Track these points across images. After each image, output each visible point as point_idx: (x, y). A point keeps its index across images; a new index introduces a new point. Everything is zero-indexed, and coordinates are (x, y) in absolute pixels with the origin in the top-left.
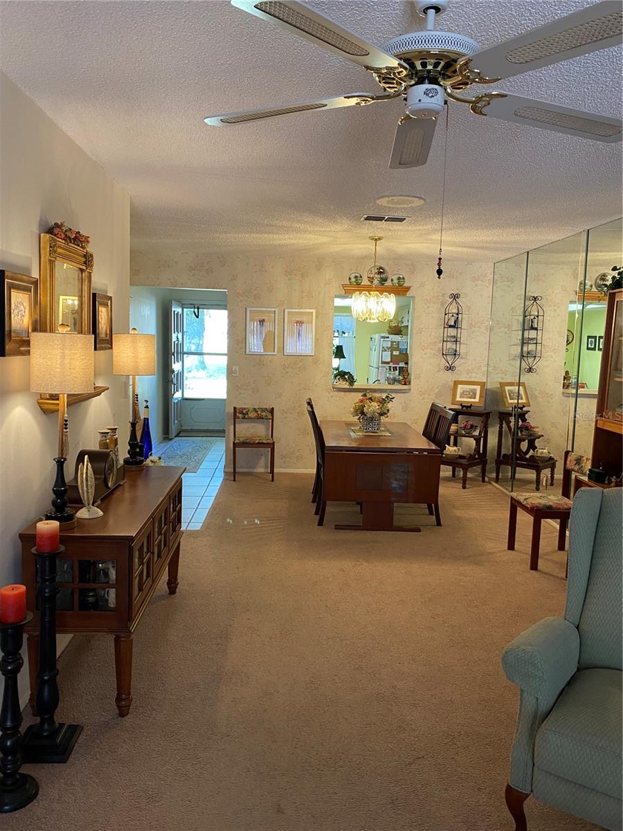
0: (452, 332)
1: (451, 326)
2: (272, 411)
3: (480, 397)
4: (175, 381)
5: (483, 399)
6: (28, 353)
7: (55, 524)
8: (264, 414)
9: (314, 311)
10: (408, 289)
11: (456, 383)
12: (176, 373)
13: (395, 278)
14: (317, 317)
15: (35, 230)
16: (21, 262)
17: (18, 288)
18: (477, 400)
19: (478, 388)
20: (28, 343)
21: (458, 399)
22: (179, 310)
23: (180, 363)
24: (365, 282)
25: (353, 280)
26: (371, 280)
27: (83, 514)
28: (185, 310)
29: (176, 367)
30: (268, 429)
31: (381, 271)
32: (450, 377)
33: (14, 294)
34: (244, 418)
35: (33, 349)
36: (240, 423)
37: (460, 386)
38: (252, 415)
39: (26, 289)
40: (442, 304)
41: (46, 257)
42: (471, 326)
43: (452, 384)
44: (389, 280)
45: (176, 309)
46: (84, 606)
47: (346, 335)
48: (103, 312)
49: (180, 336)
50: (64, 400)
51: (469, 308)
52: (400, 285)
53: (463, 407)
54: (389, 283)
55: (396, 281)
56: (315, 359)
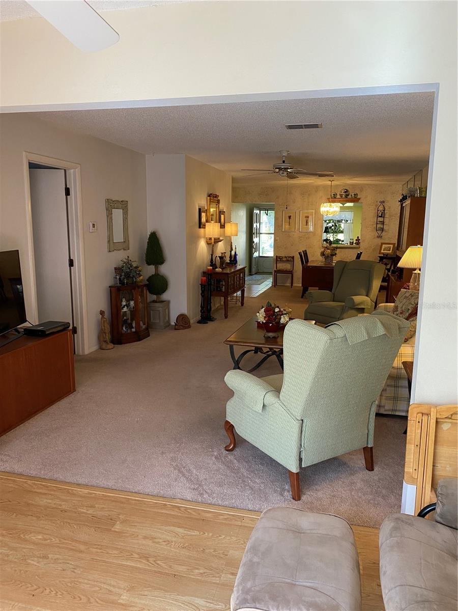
0: (381, 219)
1: (380, 217)
2: (293, 257)
3: (392, 250)
4: (255, 247)
5: (393, 252)
6: (205, 228)
7: (211, 268)
8: (289, 259)
9: (314, 211)
10: (359, 199)
11: (382, 244)
12: (255, 243)
13: (353, 194)
14: (315, 214)
15: (206, 196)
16: (203, 205)
17: (203, 212)
18: (391, 252)
19: (392, 246)
20: (205, 226)
21: (382, 251)
22: (258, 212)
23: (258, 238)
24: (338, 196)
25: (333, 196)
26: (341, 195)
27: (217, 270)
28: (261, 212)
29: (256, 240)
30: (291, 266)
31: (347, 191)
32: (379, 241)
33: (203, 213)
34: (281, 261)
35: (206, 227)
36: (279, 263)
37: (383, 245)
38: (284, 259)
39: (204, 212)
40: (376, 206)
41: (208, 203)
42: (390, 216)
43: (380, 244)
44: (350, 195)
45: (256, 211)
46: (217, 290)
47: (349, 222)
48: (222, 216)
49: (258, 225)
50: (213, 239)
51: (390, 208)
52: (355, 197)
53: (384, 255)
54: (350, 197)
55: (353, 196)
56: (314, 233)
